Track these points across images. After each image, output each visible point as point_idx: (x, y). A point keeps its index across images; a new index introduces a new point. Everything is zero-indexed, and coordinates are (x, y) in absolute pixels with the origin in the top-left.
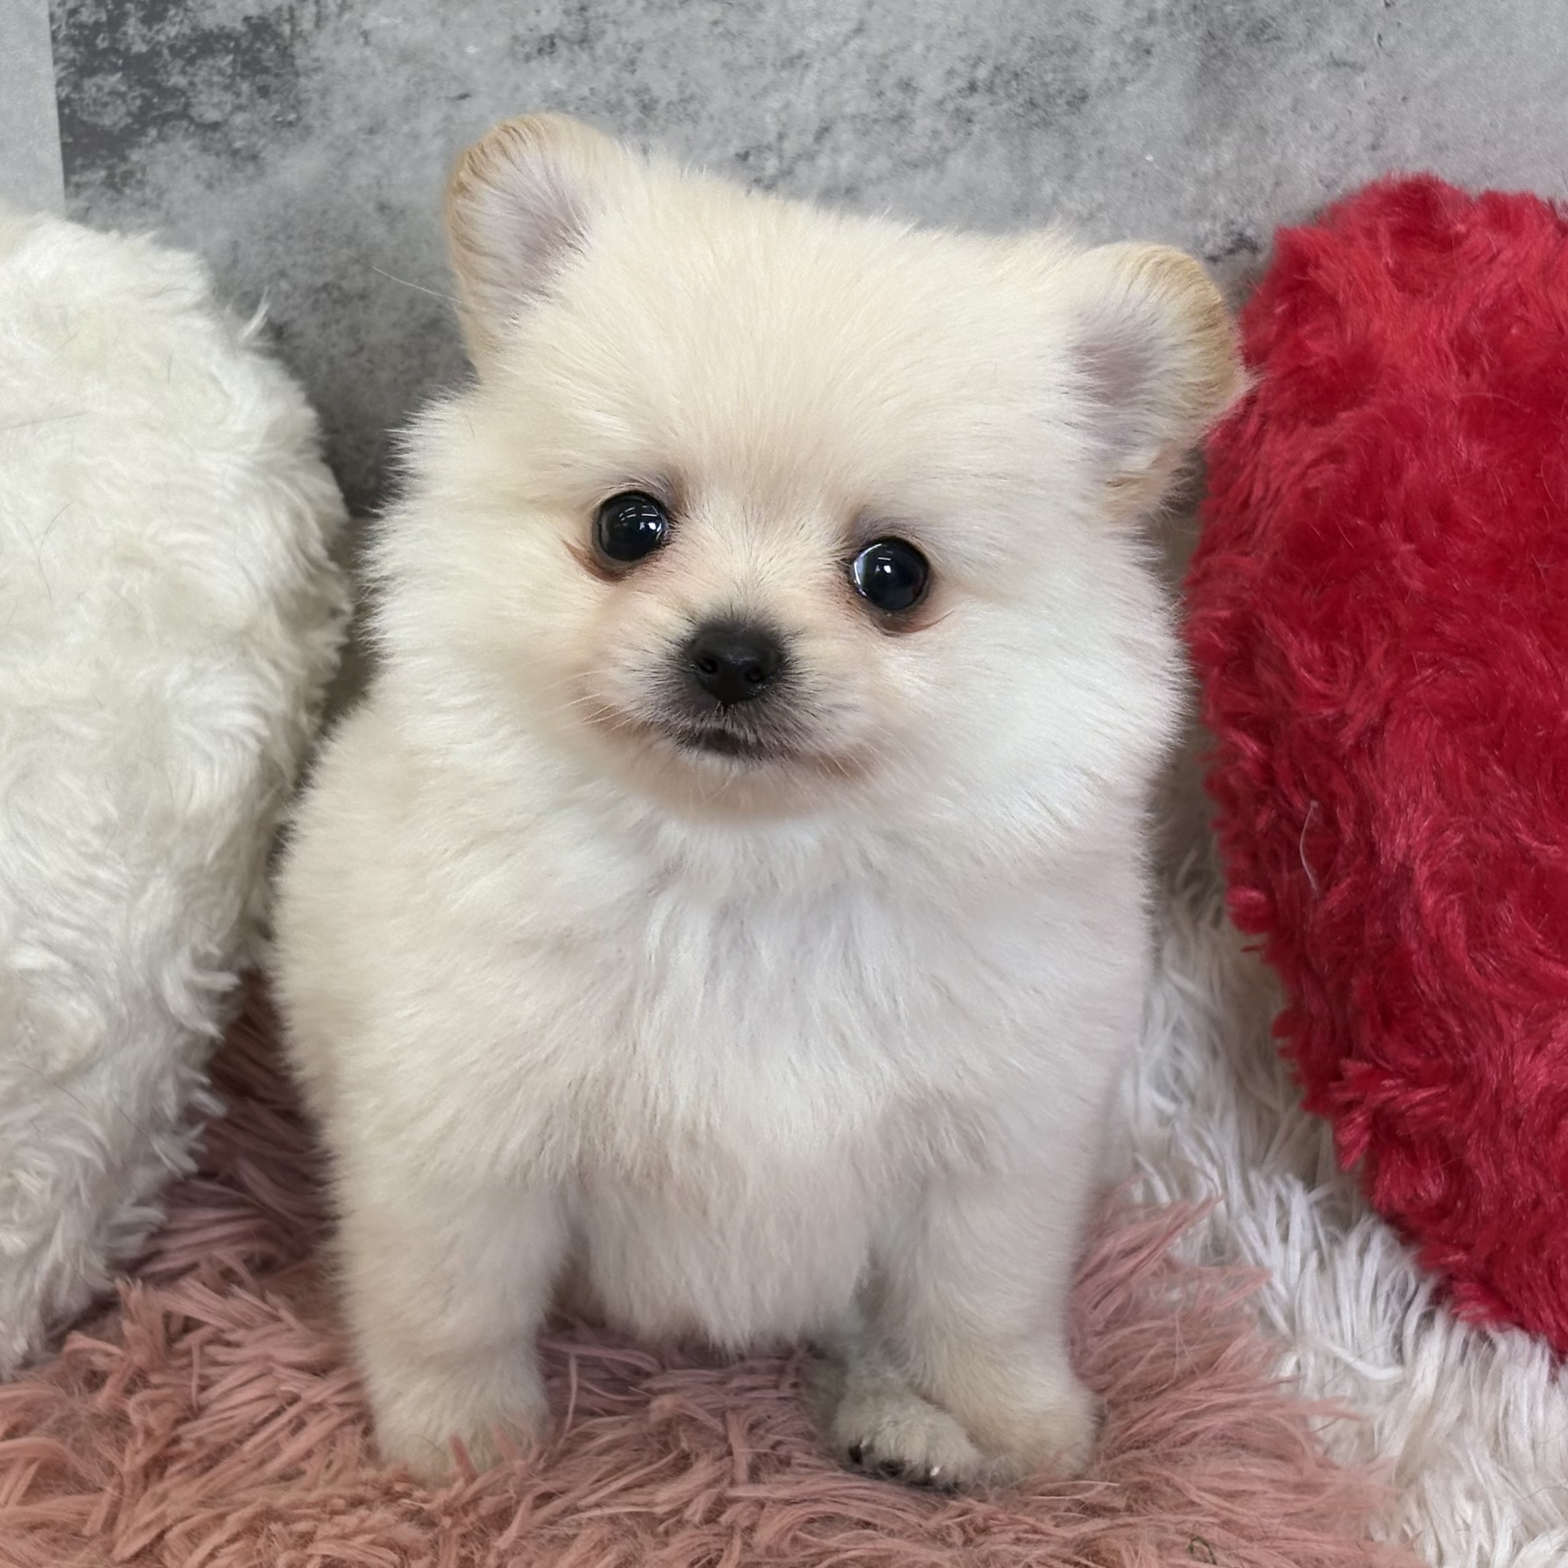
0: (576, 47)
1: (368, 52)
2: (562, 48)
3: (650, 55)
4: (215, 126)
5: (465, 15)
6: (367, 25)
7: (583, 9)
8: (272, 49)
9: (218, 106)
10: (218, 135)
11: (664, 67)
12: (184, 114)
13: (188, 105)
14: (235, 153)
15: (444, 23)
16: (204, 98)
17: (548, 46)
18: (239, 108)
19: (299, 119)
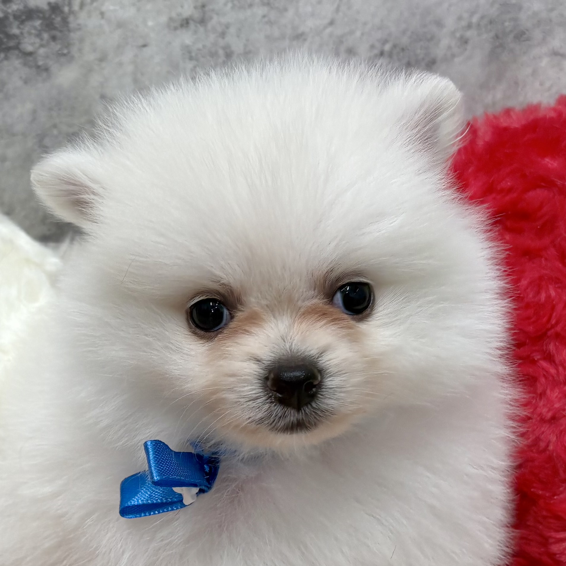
0: (198, 25)
1: (103, 22)
2: (192, 25)
3: (232, 30)
4: (30, 54)
5: (149, 7)
6: (104, 9)
7: (203, 6)
8: (59, 19)
9: (32, 44)
10: (31, 59)
11: (238, 36)
12: (17, 47)
13: (19, 43)
14: (38, 67)
15: (139, 10)
16: (26, 40)
17: (185, 23)
18: (42, 46)
19: (69, 53)
